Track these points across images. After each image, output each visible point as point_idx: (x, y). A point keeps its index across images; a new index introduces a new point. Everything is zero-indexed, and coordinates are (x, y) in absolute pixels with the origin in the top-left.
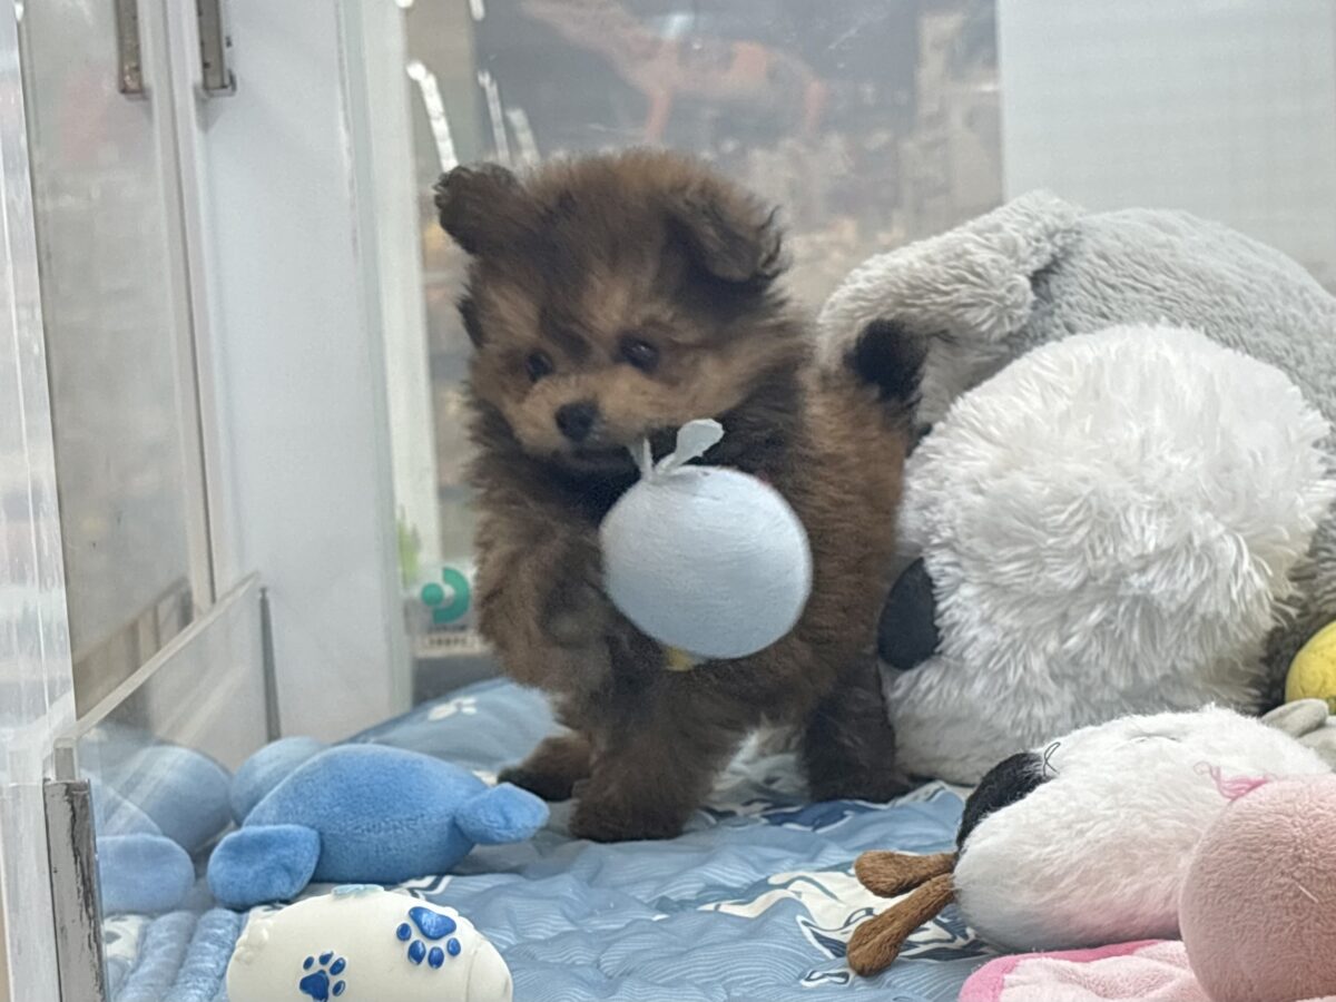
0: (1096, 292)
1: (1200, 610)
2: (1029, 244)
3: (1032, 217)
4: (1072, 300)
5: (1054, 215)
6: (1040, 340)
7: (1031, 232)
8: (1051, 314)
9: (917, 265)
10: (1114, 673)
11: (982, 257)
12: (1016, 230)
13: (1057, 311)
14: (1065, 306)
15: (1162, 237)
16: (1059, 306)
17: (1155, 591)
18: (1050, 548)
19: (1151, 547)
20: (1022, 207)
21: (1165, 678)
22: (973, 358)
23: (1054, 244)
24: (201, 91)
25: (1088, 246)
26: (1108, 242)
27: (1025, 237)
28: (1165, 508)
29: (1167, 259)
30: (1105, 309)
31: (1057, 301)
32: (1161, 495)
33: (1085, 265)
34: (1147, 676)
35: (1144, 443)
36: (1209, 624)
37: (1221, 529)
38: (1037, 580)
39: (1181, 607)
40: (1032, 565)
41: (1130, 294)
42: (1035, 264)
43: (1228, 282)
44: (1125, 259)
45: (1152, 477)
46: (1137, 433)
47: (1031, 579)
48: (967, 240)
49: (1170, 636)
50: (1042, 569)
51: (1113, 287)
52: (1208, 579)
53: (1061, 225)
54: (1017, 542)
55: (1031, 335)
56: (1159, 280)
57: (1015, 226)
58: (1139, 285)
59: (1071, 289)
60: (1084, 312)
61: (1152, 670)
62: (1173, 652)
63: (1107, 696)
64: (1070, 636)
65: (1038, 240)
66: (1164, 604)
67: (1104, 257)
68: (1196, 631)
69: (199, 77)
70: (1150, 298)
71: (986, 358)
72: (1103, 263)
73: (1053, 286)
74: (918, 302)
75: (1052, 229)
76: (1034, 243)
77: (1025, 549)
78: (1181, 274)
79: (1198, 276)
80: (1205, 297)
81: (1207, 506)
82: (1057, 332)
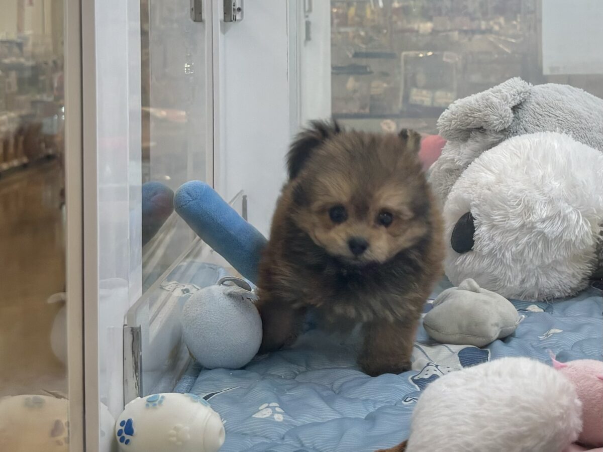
0: (535, 117)
1: (564, 238)
2: (511, 97)
3: (513, 87)
4: (527, 120)
5: (521, 86)
6: (515, 134)
7: (512, 92)
8: (519, 124)
9: (473, 102)
10: (534, 259)
11: (495, 100)
12: (507, 92)
13: (521, 123)
14: (524, 122)
15: (559, 97)
16: (522, 122)
17: (546, 231)
18: (511, 212)
19: (544, 216)
20: (509, 84)
21: (553, 261)
22: (491, 139)
23: (520, 97)
24: (223, 22)
25: (533, 100)
26: (540, 99)
27: (510, 94)
28: (551, 202)
29: (561, 105)
30: (538, 123)
31: (521, 120)
32: (549, 197)
33: (532, 107)
34: (546, 260)
35: (543, 177)
36: (568, 244)
37: (571, 209)
38: (507, 223)
39: (556, 237)
40: (505, 217)
41: (547, 118)
42: (513, 104)
43: (582, 115)
44: (545, 105)
45: (546, 190)
46: (541, 173)
47: (505, 222)
48: (489, 94)
49: (554, 247)
50: (509, 220)
51: (541, 115)
52: (566, 227)
53: (523, 90)
54: (499, 210)
55: (512, 132)
56: (558, 112)
57: (506, 90)
58: (550, 115)
59: (526, 116)
60: (531, 124)
61: (548, 259)
62: (555, 253)
63: (531, 267)
64: (519, 245)
65: (514, 95)
66: (549, 235)
67: (538, 104)
68: (563, 246)
69: (222, 17)
70: (554, 120)
71: (495, 140)
72: (538, 106)
73: (520, 113)
74: (473, 115)
75: (520, 91)
76: (513, 97)
77: (502, 212)
78: (566, 111)
79: (572, 112)
80: (573, 120)
81: (567, 201)
82: (521, 131)
